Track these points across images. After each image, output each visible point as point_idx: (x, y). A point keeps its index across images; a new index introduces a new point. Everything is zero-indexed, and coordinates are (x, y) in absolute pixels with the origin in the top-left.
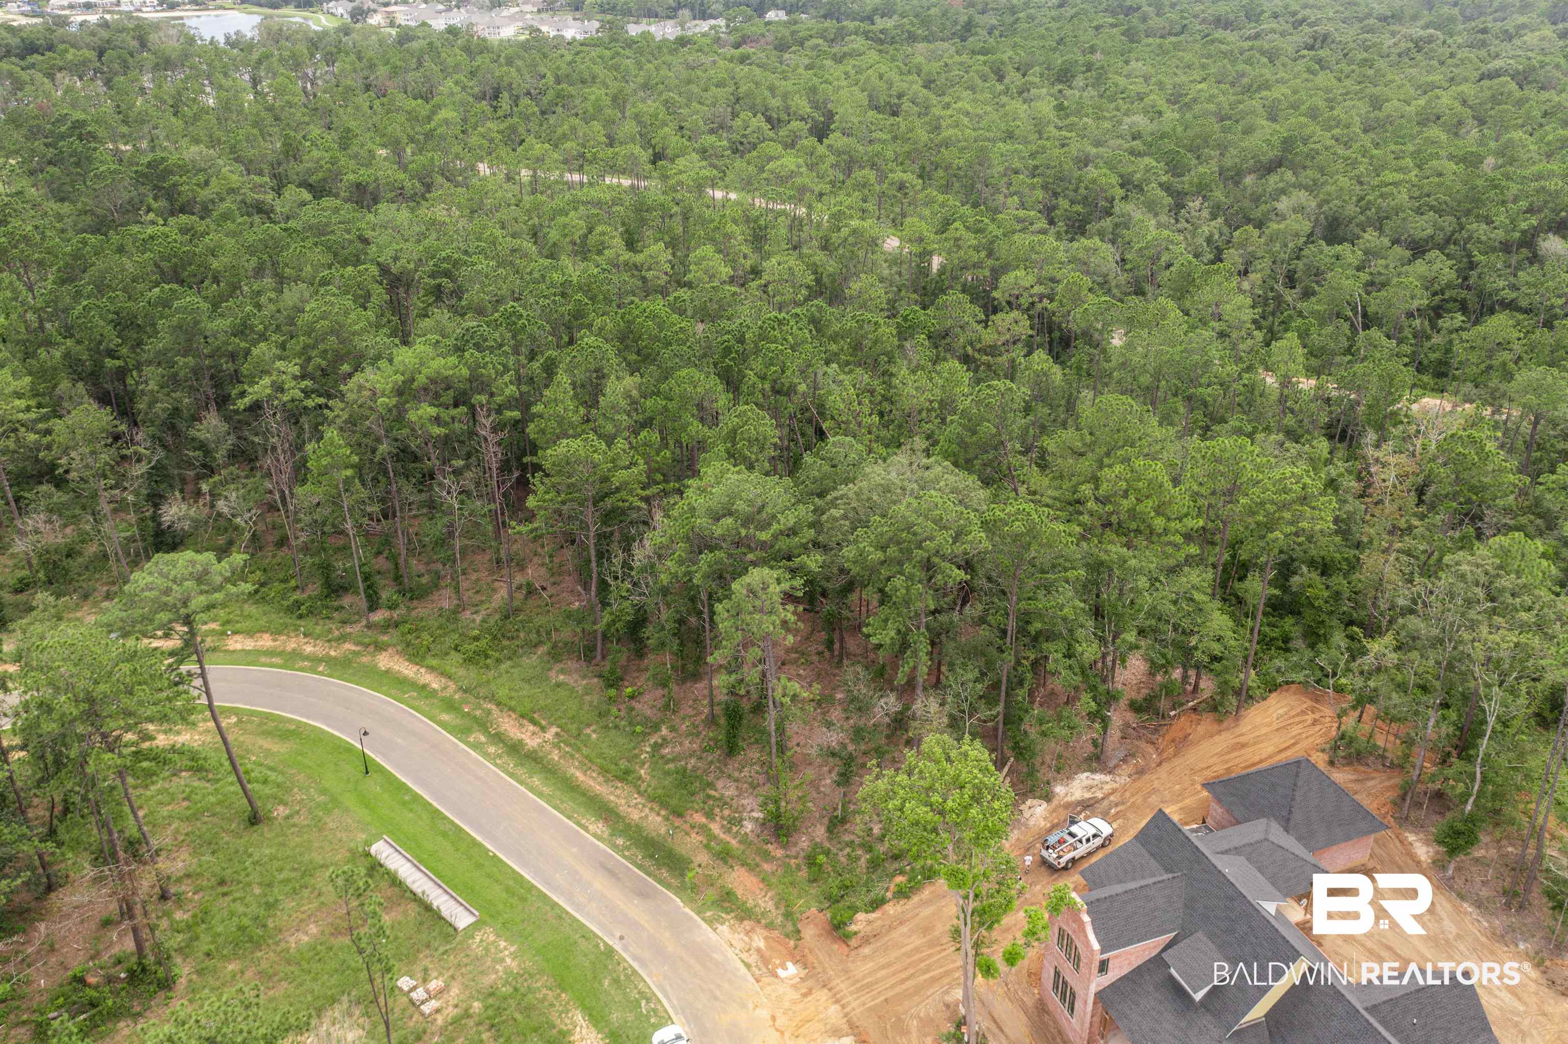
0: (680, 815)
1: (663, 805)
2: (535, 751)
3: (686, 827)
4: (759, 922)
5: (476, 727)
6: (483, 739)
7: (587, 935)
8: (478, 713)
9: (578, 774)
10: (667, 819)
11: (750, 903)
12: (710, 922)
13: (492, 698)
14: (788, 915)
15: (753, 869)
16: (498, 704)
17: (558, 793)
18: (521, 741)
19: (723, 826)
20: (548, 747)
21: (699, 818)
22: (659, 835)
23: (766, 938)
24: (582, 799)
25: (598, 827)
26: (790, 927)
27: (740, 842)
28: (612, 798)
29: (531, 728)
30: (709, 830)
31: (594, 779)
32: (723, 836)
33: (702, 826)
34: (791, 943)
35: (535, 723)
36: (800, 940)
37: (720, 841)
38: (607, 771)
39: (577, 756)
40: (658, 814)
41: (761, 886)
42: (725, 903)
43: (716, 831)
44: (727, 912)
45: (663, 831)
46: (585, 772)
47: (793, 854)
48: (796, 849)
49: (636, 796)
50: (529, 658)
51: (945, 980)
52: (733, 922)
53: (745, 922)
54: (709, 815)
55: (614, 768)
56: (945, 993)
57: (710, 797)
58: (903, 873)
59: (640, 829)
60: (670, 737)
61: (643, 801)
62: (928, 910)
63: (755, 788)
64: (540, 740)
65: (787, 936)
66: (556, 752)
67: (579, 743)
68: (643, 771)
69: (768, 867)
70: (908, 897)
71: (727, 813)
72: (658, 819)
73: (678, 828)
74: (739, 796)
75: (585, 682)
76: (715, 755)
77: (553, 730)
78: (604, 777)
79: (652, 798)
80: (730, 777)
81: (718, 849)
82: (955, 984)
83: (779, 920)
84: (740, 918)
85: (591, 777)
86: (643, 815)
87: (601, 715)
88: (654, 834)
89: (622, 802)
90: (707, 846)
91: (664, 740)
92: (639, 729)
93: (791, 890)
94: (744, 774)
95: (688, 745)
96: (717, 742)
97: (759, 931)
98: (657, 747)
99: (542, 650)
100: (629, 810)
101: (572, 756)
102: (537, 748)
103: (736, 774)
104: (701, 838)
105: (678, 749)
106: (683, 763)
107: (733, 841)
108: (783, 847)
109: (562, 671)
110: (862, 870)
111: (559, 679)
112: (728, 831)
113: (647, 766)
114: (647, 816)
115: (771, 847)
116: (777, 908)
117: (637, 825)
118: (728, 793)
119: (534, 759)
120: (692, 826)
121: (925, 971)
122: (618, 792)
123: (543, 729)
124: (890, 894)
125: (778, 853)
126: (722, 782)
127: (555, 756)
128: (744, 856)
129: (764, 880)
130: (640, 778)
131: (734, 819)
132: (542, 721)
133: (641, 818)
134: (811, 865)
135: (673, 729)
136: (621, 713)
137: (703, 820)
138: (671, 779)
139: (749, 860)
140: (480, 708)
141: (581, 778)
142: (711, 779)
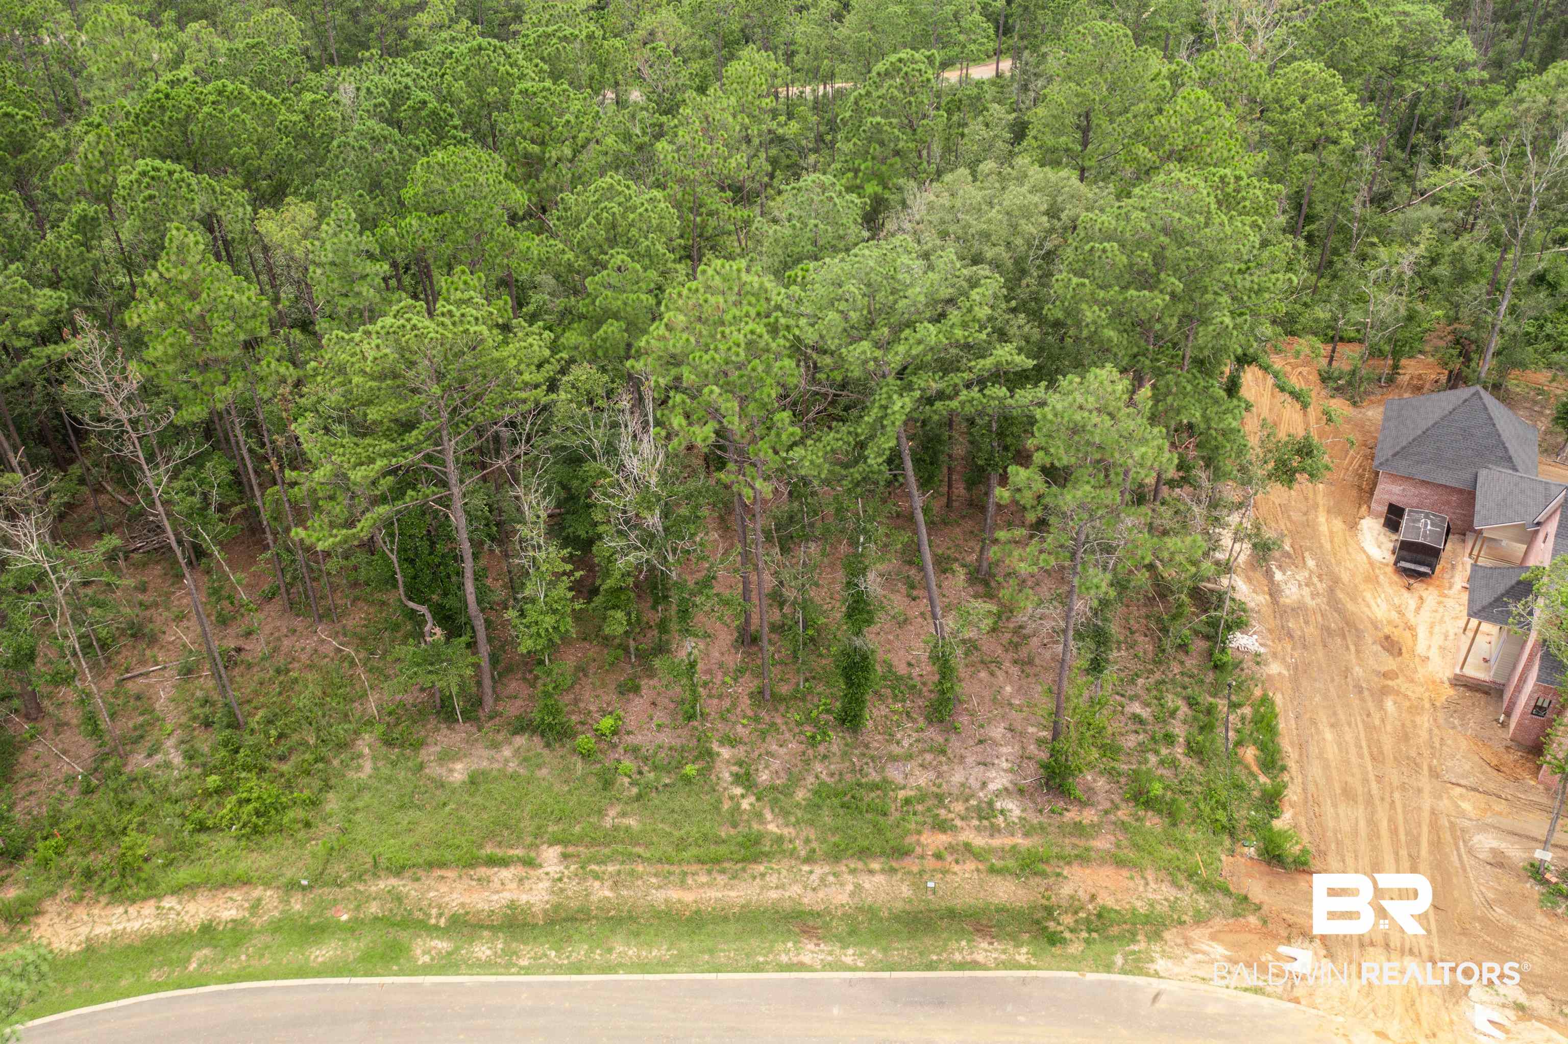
0: (907, 853)
1: (864, 853)
2: (557, 907)
3: (930, 863)
4: (1182, 923)
5: (404, 936)
6: (443, 945)
8: (374, 908)
9: (674, 894)
10: (893, 871)
11: (1141, 907)
13: (376, 869)
14: (1205, 887)
15: (1083, 859)
16: (398, 871)
17: (685, 945)
18: (512, 905)
19: (978, 829)
20: (572, 887)
21: (935, 841)
22: (909, 901)
23: (1213, 937)
24: (732, 928)
25: (811, 952)
26: (1228, 902)
27: (1026, 835)
28: (774, 895)
29: (506, 874)
30: (967, 847)
31: (710, 885)
32: (996, 842)
33: (951, 849)
34: (1253, 920)
35: (504, 863)
36: (1259, 908)
37: (1002, 852)
38: (717, 861)
39: (640, 868)
40: (871, 872)
41: (1125, 873)
42: (1114, 931)
43: (979, 841)
44: (1133, 940)
45: (906, 891)
46: (683, 884)
47: (1107, 805)
48: (1101, 797)
49: (806, 868)
50: (359, 768)
51: (1447, 836)
52: (1156, 947)
53: (1167, 935)
54: (941, 826)
55: (723, 850)
56: (1470, 852)
57: (907, 801)
58: (1239, 743)
59: (871, 912)
60: (742, 755)
61: (827, 869)
62: (1315, 770)
63: (943, 752)
64: (546, 884)
65: (1236, 915)
66: (597, 884)
67: (620, 848)
68: (772, 827)
69: (1103, 843)
70: (1284, 768)
71: (959, 807)
72: (880, 879)
73: (921, 873)
74: (940, 775)
75: (507, 752)
76: (836, 741)
77: (550, 855)
78: (723, 872)
79: (835, 855)
80: (894, 758)
81: (1011, 863)
82: (1460, 835)
83: (1202, 901)
84: (1156, 935)
85: (702, 885)
86: (850, 887)
87: (608, 784)
88: (899, 905)
89: (795, 890)
90: (992, 870)
91: (740, 764)
92: (690, 769)
93: (1171, 852)
94: (906, 743)
95: (783, 751)
96: (815, 722)
97: (1196, 933)
98: (745, 779)
99: (365, 744)
100: (821, 894)
101: (632, 873)
102: (555, 899)
103: (896, 750)
104: (971, 865)
105: (776, 764)
106: (811, 779)
107: (1019, 840)
108: (1083, 804)
109: (446, 757)
110: (1198, 770)
111: (459, 772)
112: (994, 830)
113: (769, 816)
114: (858, 886)
115: (1072, 815)
116: (1181, 888)
117: (860, 909)
118: (922, 782)
119: (573, 919)
120: (938, 856)
121: (1414, 841)
122: (773, 880)
123: (529, 863)
124: (1262, 779)
125: (1089, 816)
126: (894, 773)
127: (601, 892)
128: (1056, 850)
129: (1120, 863)
130: (780, 839)
131: (978, 809)
132: (511, 852)
133: (852, 895)
134: (1149, 804)
135: (731, 741)
136: (628, 764)
137: (943, 839)
138: (825, 812)
139: (1068, 850)
140: (369, 898)
141: (688, 897)
142: (875, 777)
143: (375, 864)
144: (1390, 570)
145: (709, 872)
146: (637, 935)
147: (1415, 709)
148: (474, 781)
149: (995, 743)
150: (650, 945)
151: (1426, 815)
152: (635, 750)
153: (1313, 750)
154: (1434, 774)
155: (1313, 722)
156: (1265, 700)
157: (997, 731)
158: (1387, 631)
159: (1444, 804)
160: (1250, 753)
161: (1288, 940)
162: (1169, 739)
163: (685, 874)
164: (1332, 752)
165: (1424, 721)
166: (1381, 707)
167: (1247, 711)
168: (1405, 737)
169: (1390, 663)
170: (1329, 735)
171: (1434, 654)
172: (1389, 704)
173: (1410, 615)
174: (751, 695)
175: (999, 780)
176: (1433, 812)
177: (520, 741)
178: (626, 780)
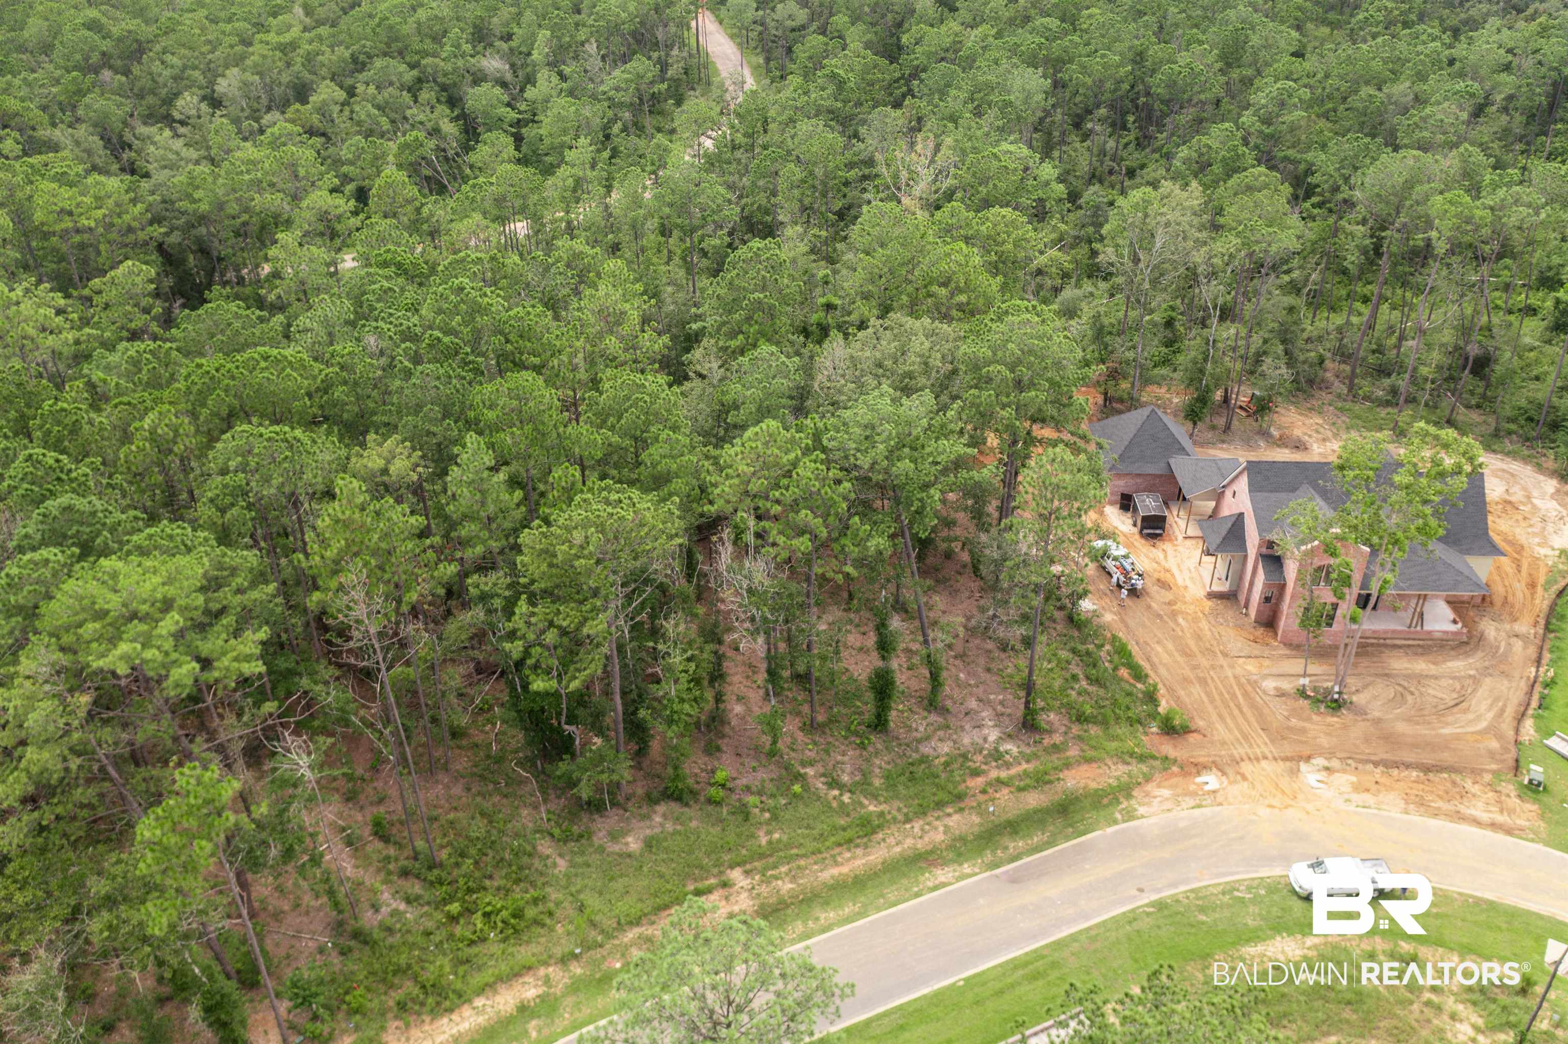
0: (964, 796)
1: (940, 805)
2: (762, 906)
3: (981, 798)
4: (1139, 784)
7: (1132, 918)
8: (635, 952)
9: (835, 871)
10: (962, 810)
11: (1113, 782)
12: (1130, 816)
14: (1142, 758)
15: (1068, 766)
17: (863, 898)
19: (998, 767)
20: (764, 889)
22: (981, 825)
23: (1159, 786)
24: (884, 878)
25: (942, 874)
26: (1157, 763)
27: (1028, 762)
28: (898, 849)
29: (713, 897)
30: (999, 781)
31: (854, 858)
32: (1013, 771)
33: (989, 784)
34: (1175, 769)
35: (709, 891)
36: (1175, 761)
37: (1019, 777)
38: (850, 841)
39: (802, 863)
40: (949, 815)
41: (1094, 765)
42: (1105, 801)
43: (1004, 774)
44: (1119, 803)
45: (976, 819)
46: (836, 864)
47: (1063, 729)
48: (1057, 724)
49: (908, 826)
50: (555, 865)
51: (1249, 688)
52: (1133, 802)
53: (1134, 793)
54: (976, 773)
55: (849, 834)
56: (1265, 692)
57: (947, 764)
58: (1115, 669)
59: (962, 839)
60: (822, 770)
61: (921, 822)
62: (1163, 671)
63: (948, 727)
64: (744, 895)
65: (1165, 769)
66: (780, 882)
67: (781, 854)
68: (872, 808)
69: (1073, 752)
70: (1147, 676)
71: (979, 758)
72: (956, 817)
73: (979, 805)
74: (955, 742)
75: (658, 819)
76: (876, 741)
77: (736, 874)
78: (857, 846)
79: (922, 812)
80: (919, 741)
81: (1028, 781)
82: (1255, 684)
83: (1144, 769)
84: (1129, 796)
85: (849, 860)
86: (941, 829)
87: (747, 817)
88: (976, 830)
89: (909, 842)
90: (1020, 790)
91: (824, 775)
92: (797, 788)
93: (1114, 744)
94: (921, 729)
95: (846, 758)
96: (856, 734)
97: (1149, 787)
98: (834, 783)
99: (545, 847)
100: (926, 839)
101: (799, 867)
102: (757, 902)
103: (919, 735)
104: (1005, 791)
105: (848, 768)
106: (877, 771)
107: (1025, 766)
108: (1050, 732)
109: (614, 837)
110: (1102, 692)
111: (633, 843)
112: (1008, 765)
113: (866, 802)
114: (946, 826)
115: (1047, 741)
116: (1128, 764)
117: (954, 840)
118: (946, 749)
119: (778, 910)
120: (984, 792)
121: (1234, 696)
122: (891, 841)
123: (725, 885)
124: (1139, 686)
125: (1057, 738)
126: (925, 749)
127: (786, 886)
128: (1050, 765)
129: (1089, 761)
130: (881, 814)
131: (990, 755)
132: (707, 883)
133: (945, 833)
134: (1087, 720)
135: (811, 763)
136: (752, 800)
137: (980, 781)
138: (901, 788)
139: (1057, 763)
140: (627, 947)
141: (845, 870)
142: (915, 756)
143: (619, 923)
144: (1137, 537)
145: (849, 850)
146: (827, 903)
147: (1196, 620)
148: (649, 844)
149: (977, 712)
150: (841, 906)
151: (1232, 680)
152: (748, 789)
153: (1155, 660)
154: (1225, 655)
155: (1146, 643)
156: (1114, 637)
157: (973, 704)
158: (1156, 575)
159: (1238, 671)
160: (1124, 672)
161: (1199, 774)
162: (1074, 677)
163: (833, 856)
164: (1165, 658)
165: (1204, 625)
166: (1178, 624)
167: (1108, 647)
168: (1199, 637)
169: (1168, 596)
170: (1159, 649)
171: (1188, 583)
172: (1180, 620)
173: (1163, 563)
174: (801, 729)
175: (993, 736)
176: (1235, 677)
177: (661, 808)
178: (757, 811)
